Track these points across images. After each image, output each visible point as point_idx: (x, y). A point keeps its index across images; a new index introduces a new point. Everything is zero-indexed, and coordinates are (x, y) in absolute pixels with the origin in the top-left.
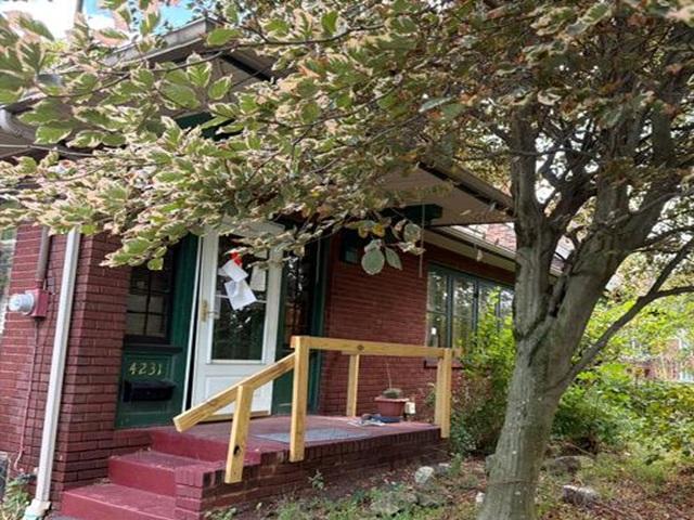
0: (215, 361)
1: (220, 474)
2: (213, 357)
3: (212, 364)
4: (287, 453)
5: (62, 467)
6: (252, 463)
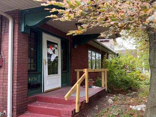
0: (49, 75)
2: (48, 74)
3: (48, 76)
5: (15, 110)
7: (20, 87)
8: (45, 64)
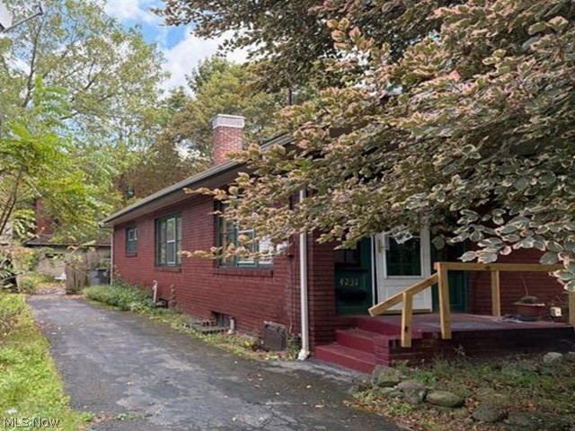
0: (389, 277)
1: (398, 342)
2: (389, 274)
4: (440, 334)
5: (313, 333)
6: (417, 337)
7: (319, 293)
8: (380, 251)
